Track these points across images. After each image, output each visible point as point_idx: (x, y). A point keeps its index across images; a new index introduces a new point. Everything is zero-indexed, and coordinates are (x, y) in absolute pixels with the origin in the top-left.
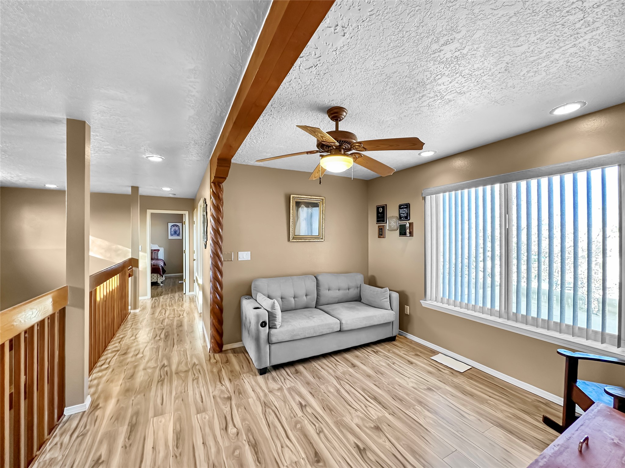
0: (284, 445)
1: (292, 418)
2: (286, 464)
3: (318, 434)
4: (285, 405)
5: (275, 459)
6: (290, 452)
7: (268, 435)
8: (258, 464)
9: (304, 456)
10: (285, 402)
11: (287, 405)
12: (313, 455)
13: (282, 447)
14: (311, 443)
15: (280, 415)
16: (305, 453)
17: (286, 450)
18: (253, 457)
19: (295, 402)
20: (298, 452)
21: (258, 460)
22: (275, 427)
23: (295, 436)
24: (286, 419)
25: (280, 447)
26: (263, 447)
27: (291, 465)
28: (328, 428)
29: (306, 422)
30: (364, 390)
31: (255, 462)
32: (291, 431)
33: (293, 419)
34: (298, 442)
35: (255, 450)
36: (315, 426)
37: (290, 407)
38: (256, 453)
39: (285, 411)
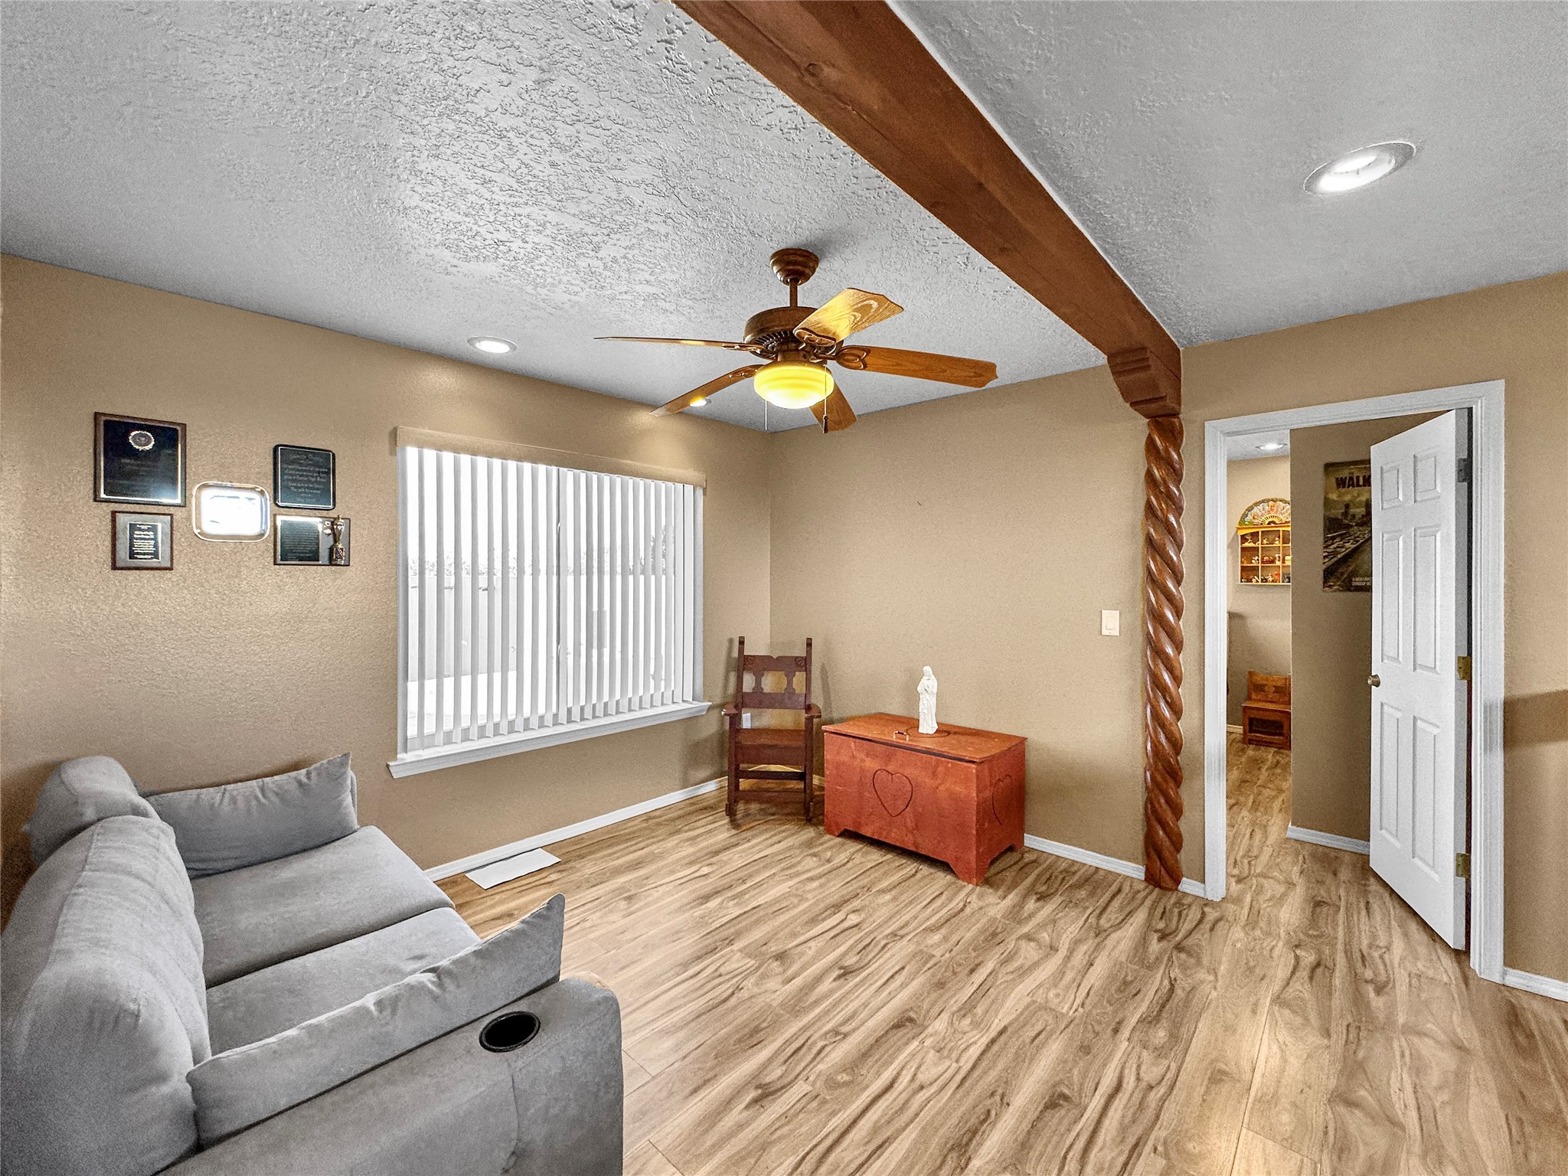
0: (916, 1085)
1: (824, 1102)
2: (955, 1065)
3: (846, 1035)
4: (780, 1138)
5: (957, 1088)
6: (923, 1068)
7: (911, 1133)
8: (993, 1113)
9: (916, 1043)
10: (764, 1147)
11: (775, 1136)
12: (902, 1032)
13: (922, 1088)
14: (877, 1041)
15: (827, 1135)
16: (907, 1044)
17: (922, 1078)
18: (987, 1132)
19: (754, 1119)
20: (913, 1055)
21: (985, 1120)
22: (876, 1129)
23: (878, 1074)
24: (834, 1113)
25: (924, 1091)
26: (948, 1129)
27: (948, 1057)
28: (819, 1024)
29: (821, 1067)
30: (649, 985)
31: (994, 1123)
32: (867, 1087)
33: (828, 1097)
34: (888, 1063)
35: (971, 1140)
36: (823, 1048)
37: (783, 1120)
38: (974, 1132)
39: (803, 1129)
